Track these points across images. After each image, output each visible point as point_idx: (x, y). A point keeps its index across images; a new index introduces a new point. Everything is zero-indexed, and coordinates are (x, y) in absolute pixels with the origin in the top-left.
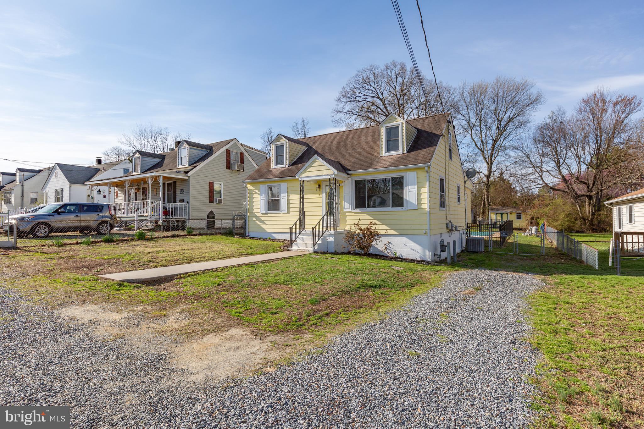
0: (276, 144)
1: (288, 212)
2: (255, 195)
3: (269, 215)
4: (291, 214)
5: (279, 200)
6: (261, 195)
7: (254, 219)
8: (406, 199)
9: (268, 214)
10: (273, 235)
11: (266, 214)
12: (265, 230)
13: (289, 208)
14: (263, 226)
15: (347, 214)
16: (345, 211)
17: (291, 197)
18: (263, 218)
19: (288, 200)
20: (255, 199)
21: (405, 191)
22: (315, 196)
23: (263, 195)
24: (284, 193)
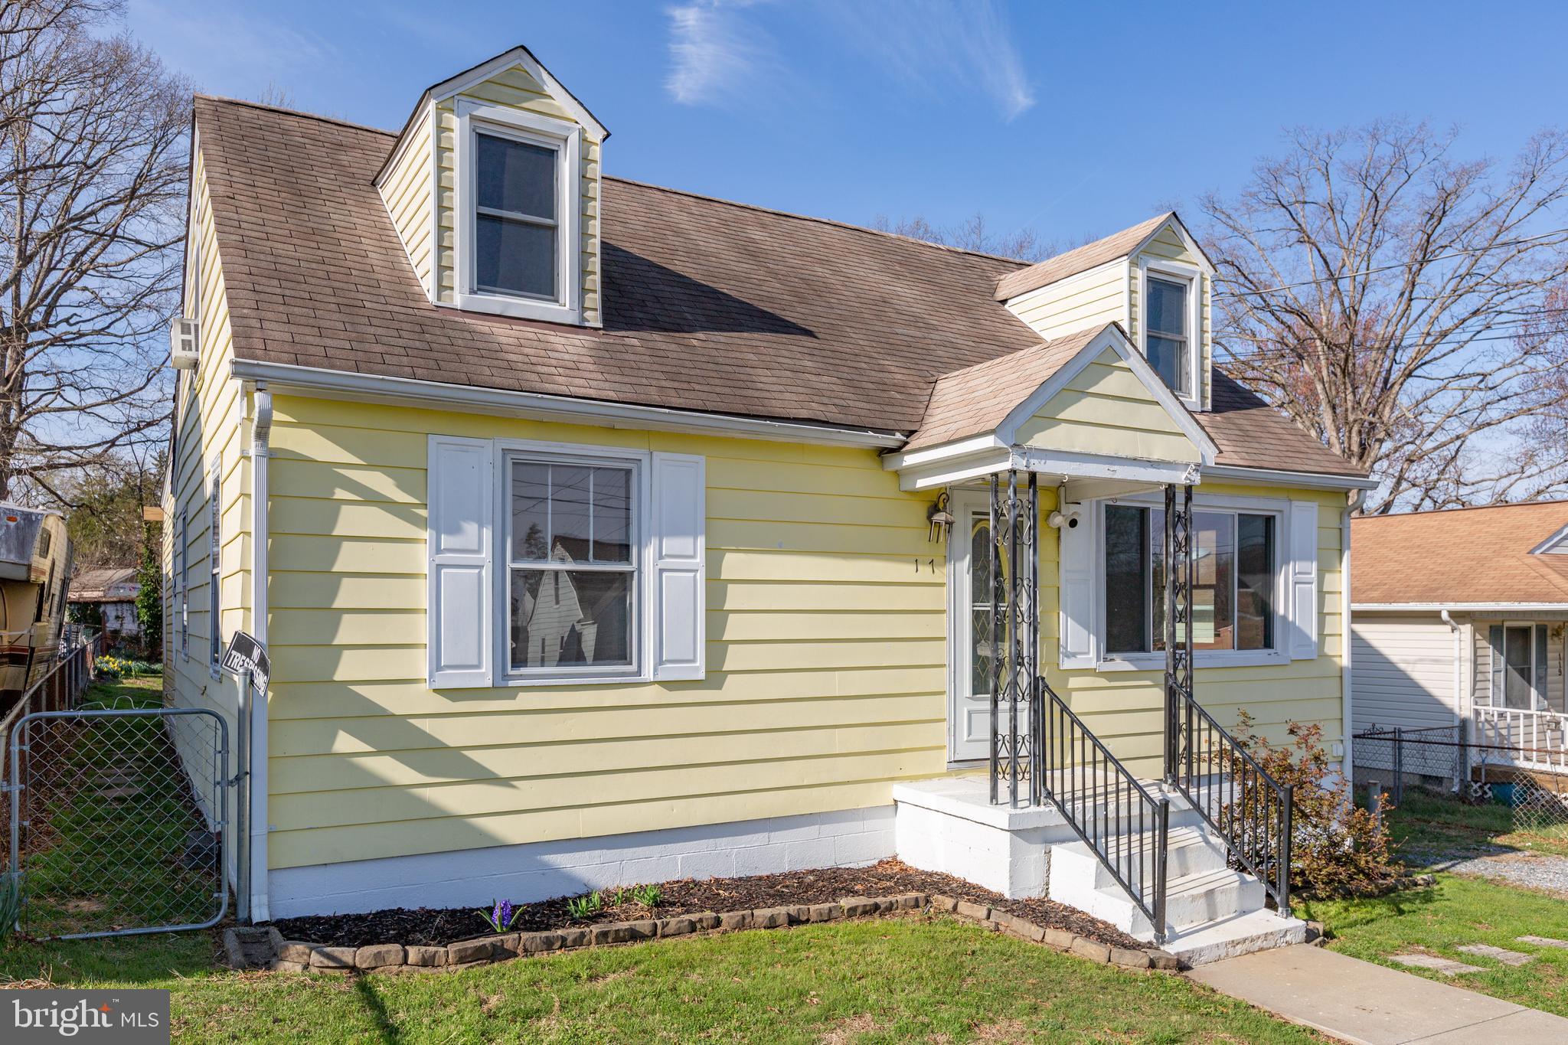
0: (484, 111)
1: (715, 676)
2: (352, 520)
3: (525, 700)
4: (733, 688)
5: (624, 578)
6: (444, 524)
7: (345, 743)
8: (1285, 618)
9: (512, 693)
10: (563, 861)
11: (499, 689)
12: (481, 833)
13: (716, 646)
14: (456, 798)
15: (1074, 682)
16: (1067, 664)
17: (734, 564)
18: (451, 733)
19: (716, 587)
20: (347, 559)
21: (1280, 580)
22: (904, 571)
23: (471, 528)
24: (676, 531)
